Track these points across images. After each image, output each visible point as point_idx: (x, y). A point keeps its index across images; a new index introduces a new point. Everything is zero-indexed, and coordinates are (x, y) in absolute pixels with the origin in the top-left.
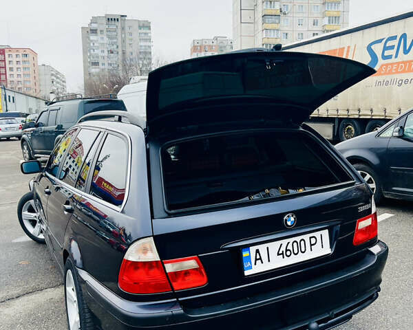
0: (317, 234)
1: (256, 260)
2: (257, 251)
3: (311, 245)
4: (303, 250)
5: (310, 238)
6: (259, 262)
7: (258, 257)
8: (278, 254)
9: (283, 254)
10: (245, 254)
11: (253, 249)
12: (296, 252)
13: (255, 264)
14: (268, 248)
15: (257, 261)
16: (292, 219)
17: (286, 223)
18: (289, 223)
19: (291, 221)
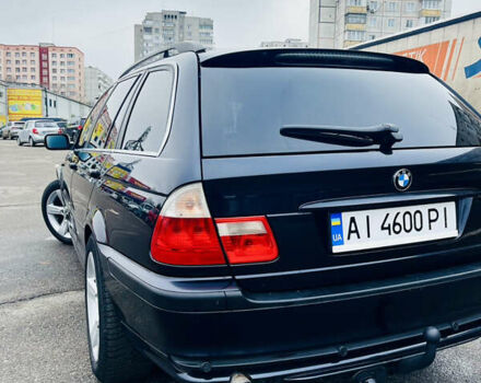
0: (440, 207)
1: (350, 232)
2: (353, 220)
3: (430, 221)
4: (418, 226)
5: (430, 210)
6: (354, 235)
7: (353, 228)
8: (383, 228)
9: (389, 228)
10: (335, 222)
11: (346, 216)
12: (408, 228)
13: (349, 238)
14: (368, 217)
15: (352, 235)
16: (406, 177)
17: (397, 183)
18: (401, 183)
19: (404, 180)
